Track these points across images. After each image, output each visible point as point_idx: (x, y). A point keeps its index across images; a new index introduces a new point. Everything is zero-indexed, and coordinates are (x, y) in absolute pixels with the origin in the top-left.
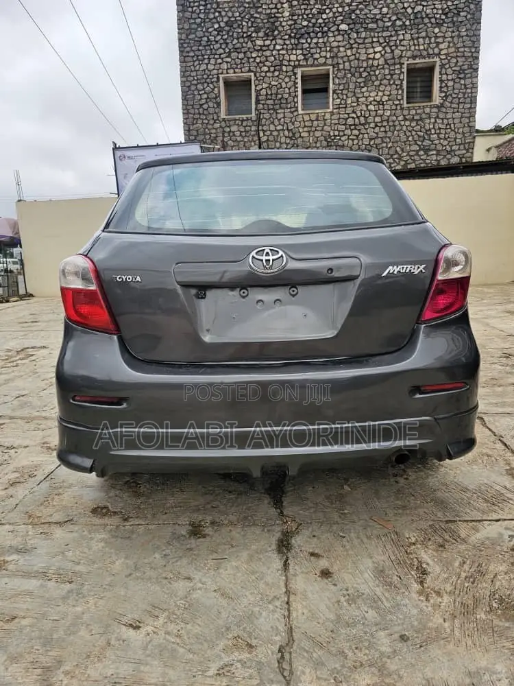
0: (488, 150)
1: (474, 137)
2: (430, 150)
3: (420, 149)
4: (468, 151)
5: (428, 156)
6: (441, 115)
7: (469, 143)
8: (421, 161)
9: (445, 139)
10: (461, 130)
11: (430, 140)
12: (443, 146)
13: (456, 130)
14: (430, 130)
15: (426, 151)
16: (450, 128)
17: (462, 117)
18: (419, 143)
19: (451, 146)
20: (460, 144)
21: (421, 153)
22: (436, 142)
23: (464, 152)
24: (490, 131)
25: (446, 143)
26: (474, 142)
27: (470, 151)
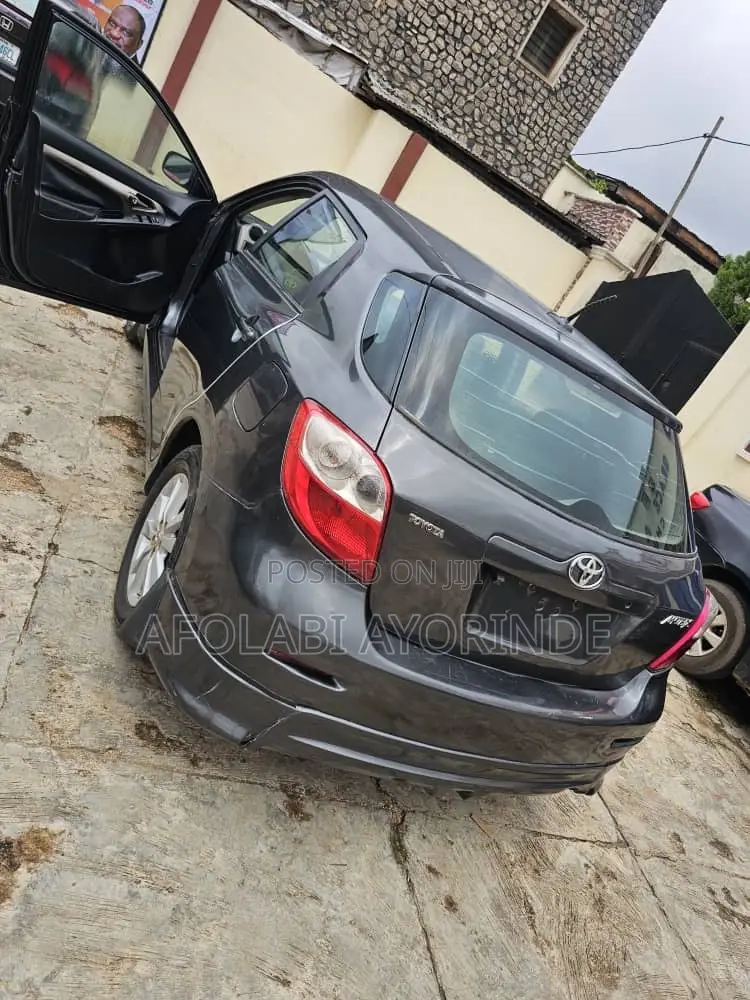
0: (567, 194)
1: (562, 165)
2: (510, 144)
3: (500, 133)
4: (547, 175)
5: (504, 149)
6: (547, 106)
7: (554, 167)
8: (492, 150)
9: (534, 142)
10: (555, 143)
11: (517, 128)
12: (526, 149)
13: (551, 139)
14: (525, 115)
15: (507, 141)
16: (546, 132)
17: (566, 128)
18: (504, 124)
19: (534, 156)
20: (544, 162)
21: (499, 139)
22: (523, 138)
23: (543, 175)
24: (581, 170)
25: (531, 147)
26: (558, 170)
27: (549, 179)
